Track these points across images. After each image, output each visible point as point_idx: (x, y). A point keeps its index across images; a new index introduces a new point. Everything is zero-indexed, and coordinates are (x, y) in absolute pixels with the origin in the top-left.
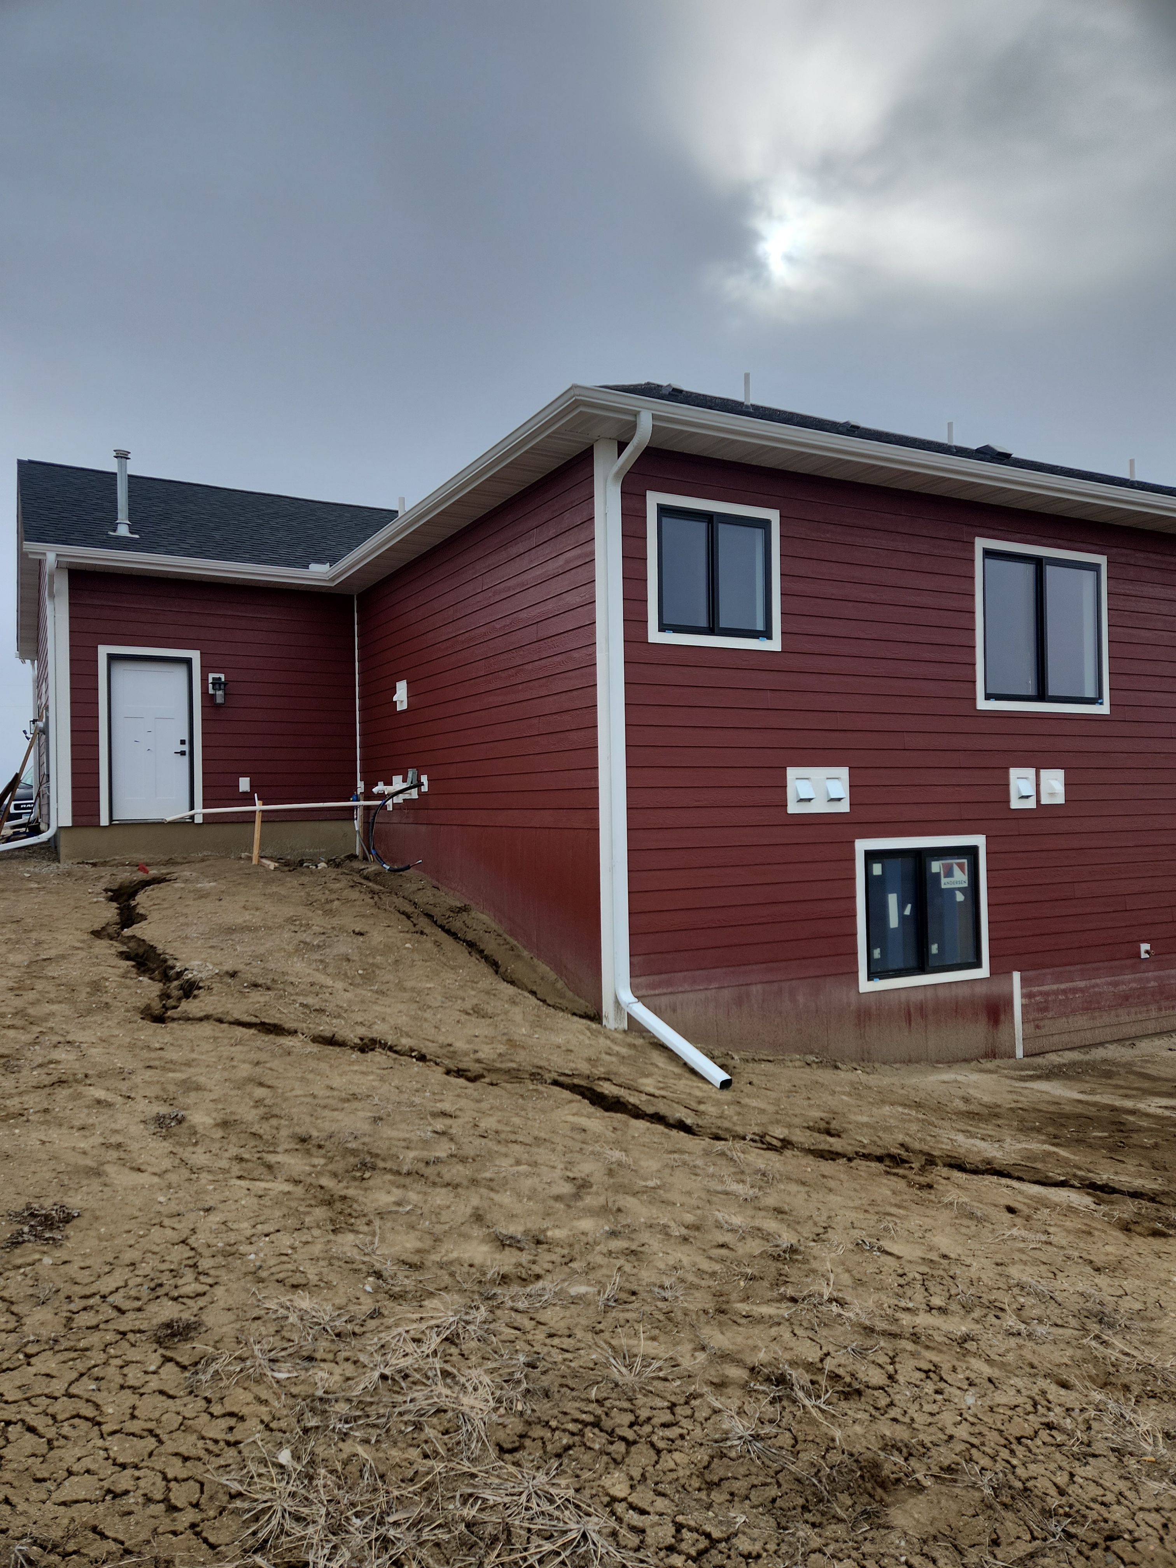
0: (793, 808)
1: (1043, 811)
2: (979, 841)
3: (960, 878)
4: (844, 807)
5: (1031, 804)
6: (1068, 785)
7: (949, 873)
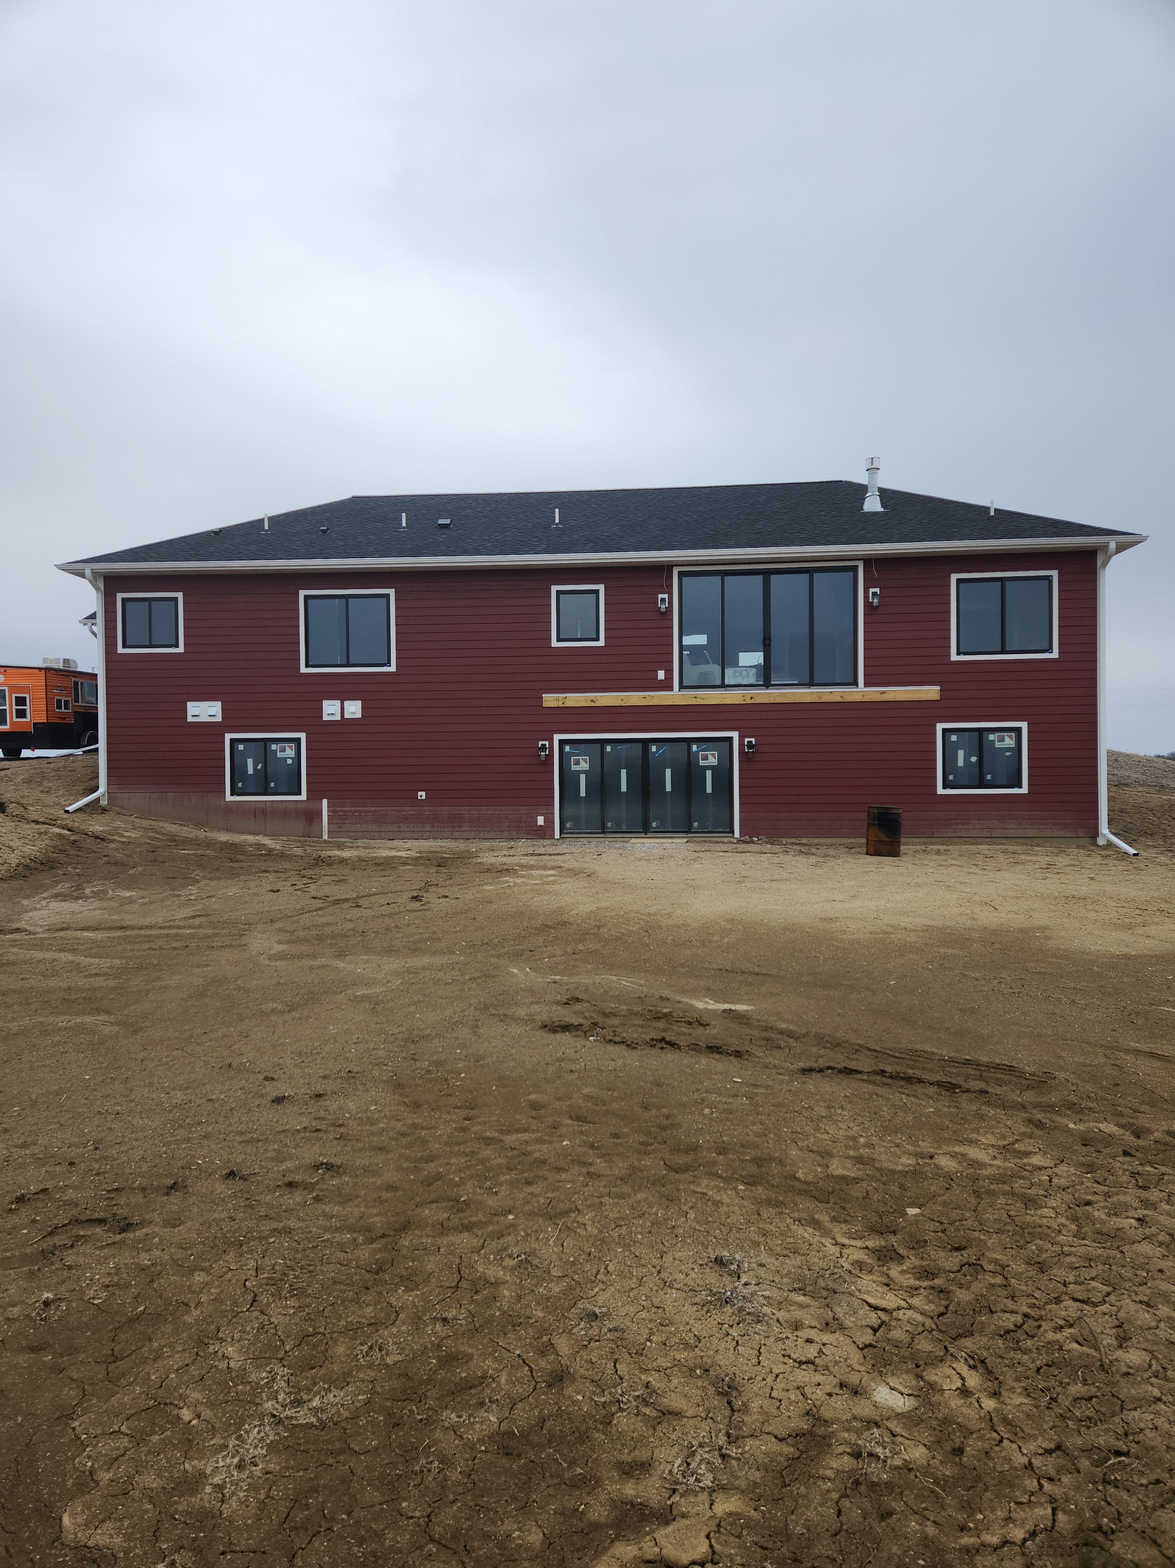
0: (190, 719)
1: (345, 722)
2: (303, 736)
3: (290, 752)
4: (219, 719)
5: (338, 717)
6: (363, 708)
7: (283, 750)
